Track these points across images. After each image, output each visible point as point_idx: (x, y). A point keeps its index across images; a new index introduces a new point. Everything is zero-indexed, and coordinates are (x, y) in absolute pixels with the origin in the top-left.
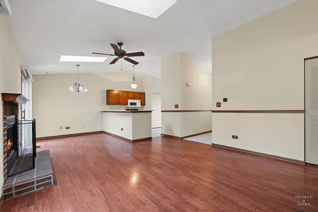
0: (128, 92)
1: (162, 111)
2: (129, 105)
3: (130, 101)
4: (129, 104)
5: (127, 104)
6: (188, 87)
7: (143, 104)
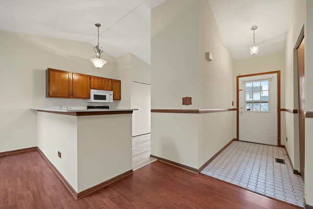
0: (90, 77)
1: (152, 111)
2: (92, 100)
3: (93, 92)
4: (92, 97)
5: (89, 97)
6: (208, 62)
7: (117, 98)
